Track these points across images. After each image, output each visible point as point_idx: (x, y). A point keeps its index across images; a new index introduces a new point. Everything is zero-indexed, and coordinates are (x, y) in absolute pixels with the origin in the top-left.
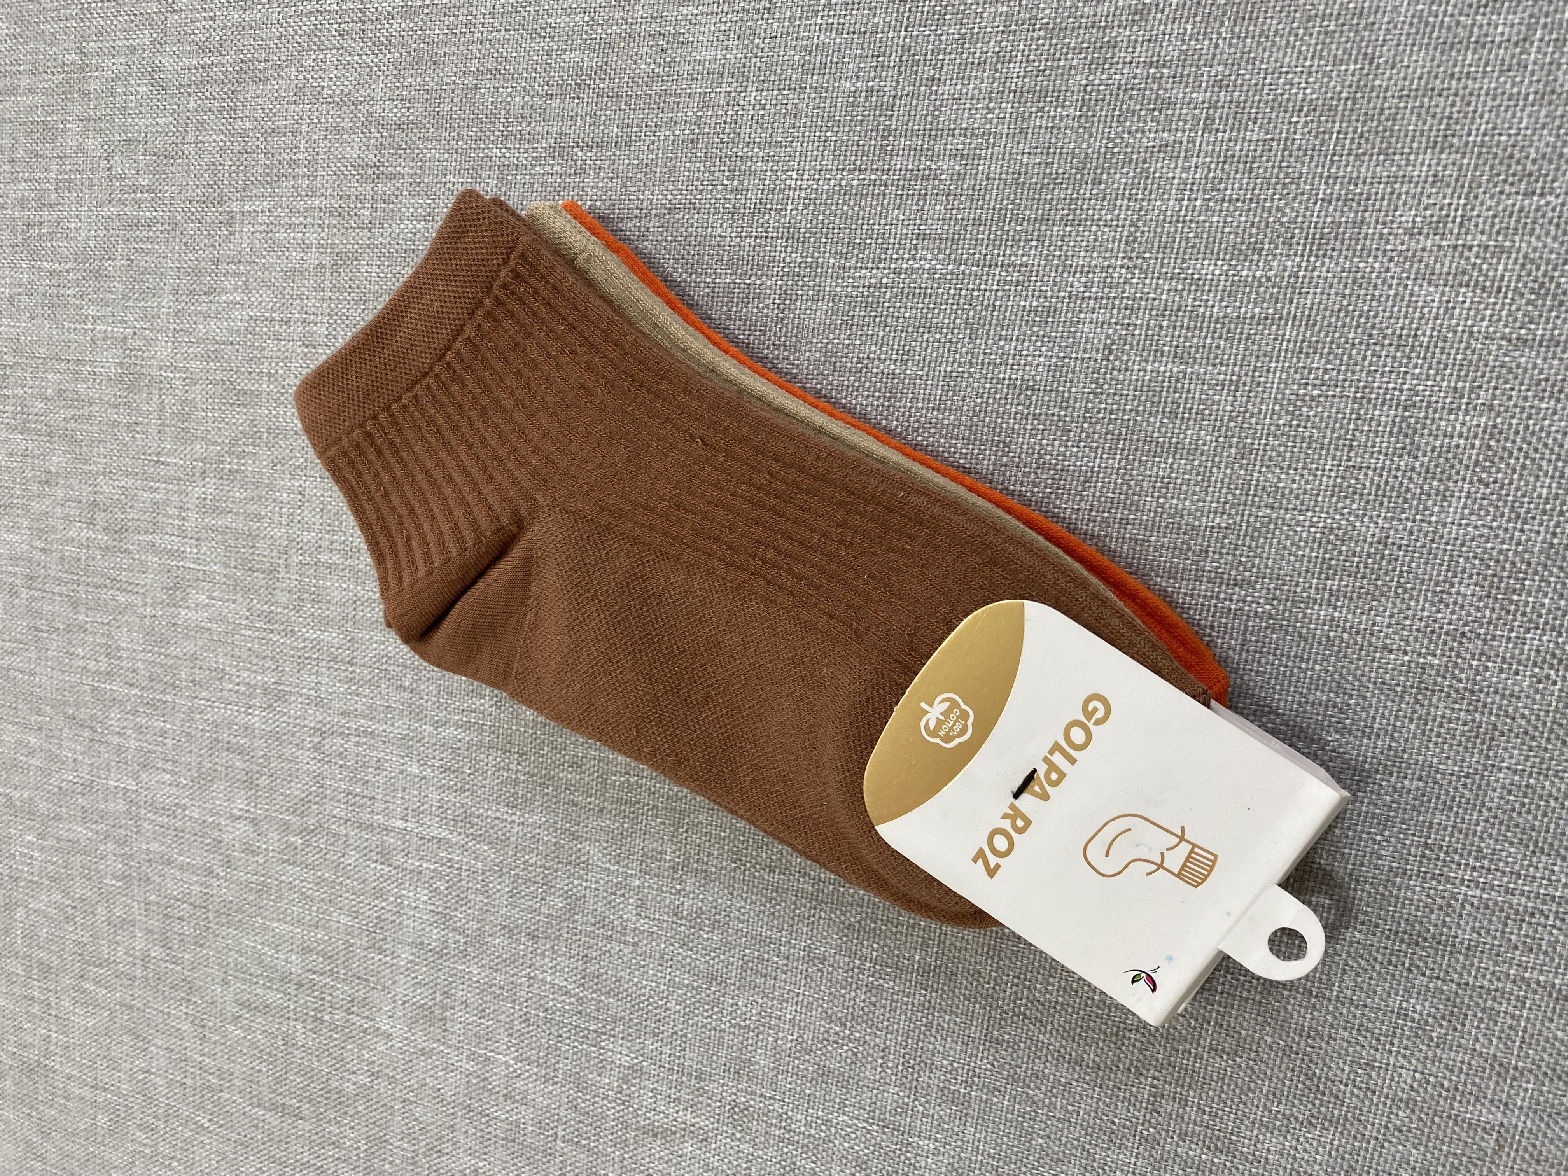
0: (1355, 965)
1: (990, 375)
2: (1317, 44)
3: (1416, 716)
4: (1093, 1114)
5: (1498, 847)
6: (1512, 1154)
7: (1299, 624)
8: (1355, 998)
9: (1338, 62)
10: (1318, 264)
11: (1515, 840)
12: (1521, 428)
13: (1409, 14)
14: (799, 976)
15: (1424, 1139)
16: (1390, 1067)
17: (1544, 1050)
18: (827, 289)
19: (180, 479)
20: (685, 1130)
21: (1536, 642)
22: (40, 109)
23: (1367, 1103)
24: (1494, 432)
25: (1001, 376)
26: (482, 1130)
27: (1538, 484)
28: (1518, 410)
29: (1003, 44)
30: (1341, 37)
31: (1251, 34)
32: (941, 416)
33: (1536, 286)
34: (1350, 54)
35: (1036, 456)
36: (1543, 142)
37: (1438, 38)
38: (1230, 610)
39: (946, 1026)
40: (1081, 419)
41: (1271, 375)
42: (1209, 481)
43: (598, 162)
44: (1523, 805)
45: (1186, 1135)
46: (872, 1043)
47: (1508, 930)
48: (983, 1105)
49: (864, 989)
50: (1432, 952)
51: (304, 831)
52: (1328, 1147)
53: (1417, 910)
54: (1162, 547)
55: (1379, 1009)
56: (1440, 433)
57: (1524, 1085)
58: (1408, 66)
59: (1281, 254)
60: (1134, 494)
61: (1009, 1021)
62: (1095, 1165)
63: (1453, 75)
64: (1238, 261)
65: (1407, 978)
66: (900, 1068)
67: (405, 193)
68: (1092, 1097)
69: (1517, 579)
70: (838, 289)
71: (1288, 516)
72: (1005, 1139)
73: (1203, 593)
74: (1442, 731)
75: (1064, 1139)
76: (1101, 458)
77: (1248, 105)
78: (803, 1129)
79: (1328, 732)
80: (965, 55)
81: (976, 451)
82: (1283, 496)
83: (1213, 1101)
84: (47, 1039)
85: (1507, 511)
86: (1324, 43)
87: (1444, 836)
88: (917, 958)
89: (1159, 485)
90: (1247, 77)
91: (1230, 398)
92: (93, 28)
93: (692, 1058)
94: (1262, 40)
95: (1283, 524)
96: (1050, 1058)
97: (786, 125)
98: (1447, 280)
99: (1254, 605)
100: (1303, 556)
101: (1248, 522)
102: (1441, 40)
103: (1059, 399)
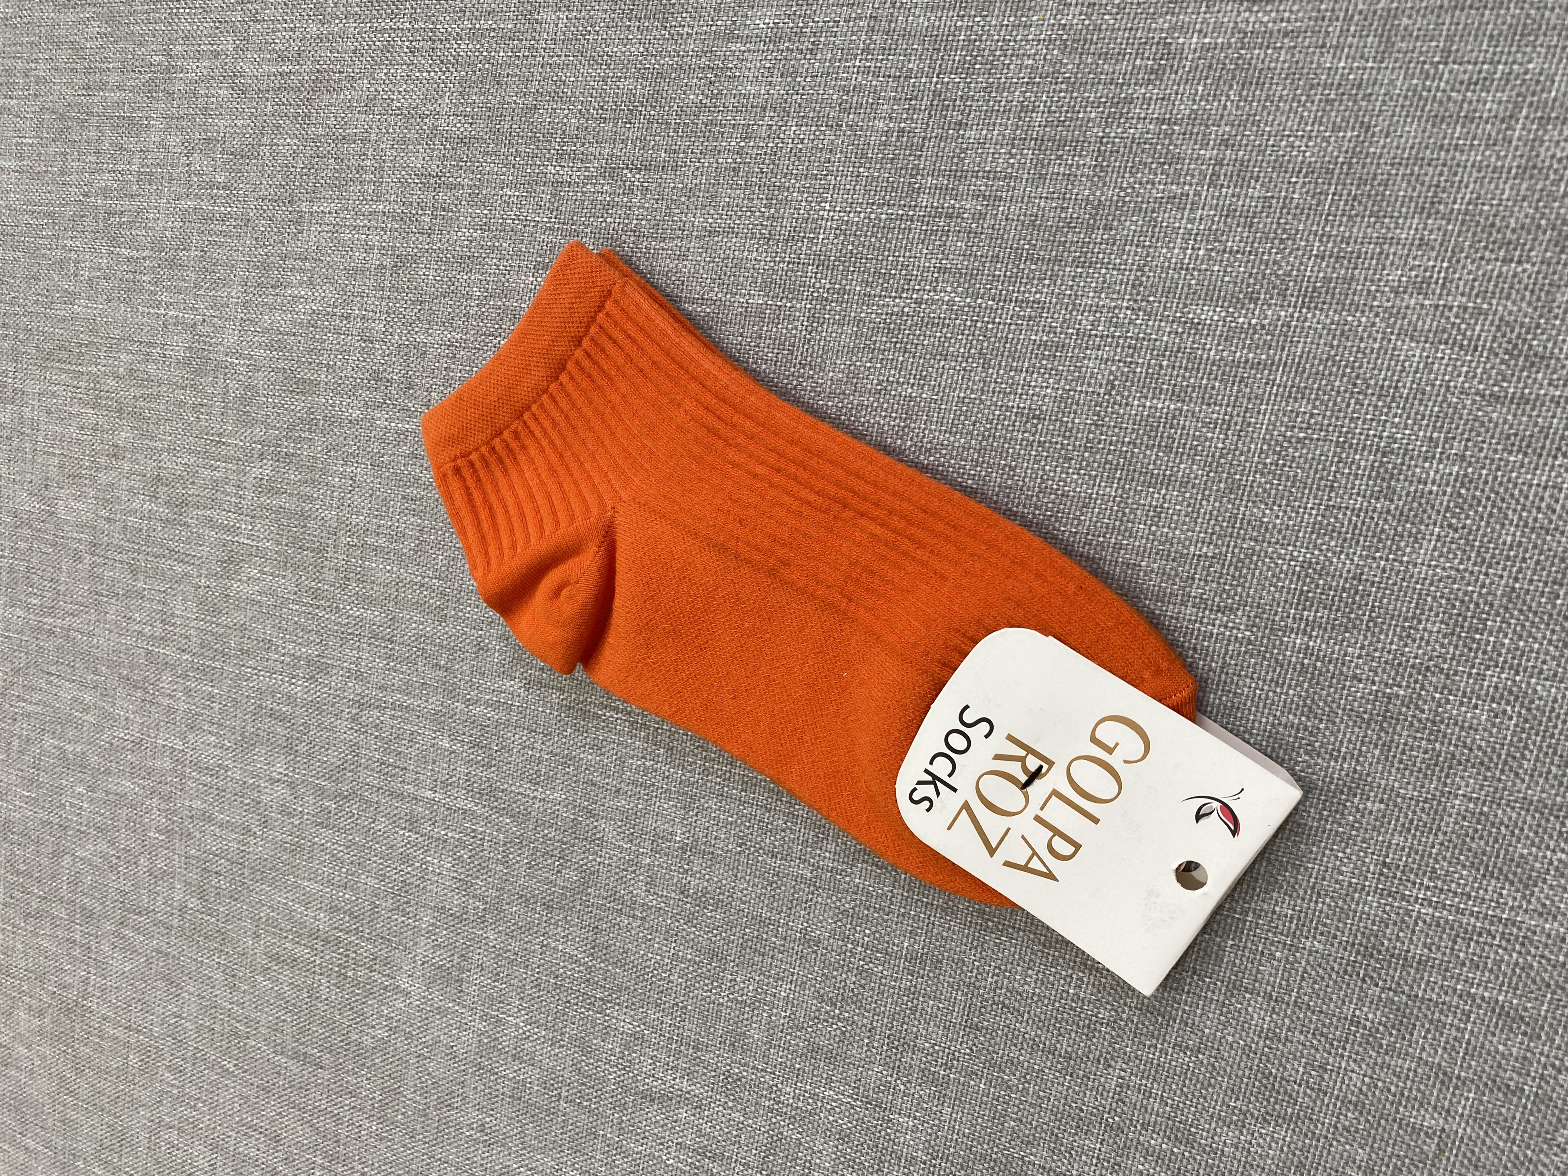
0: (1313, 973)
1: (1000, 403)
2: (1318, 111)
3: (1380, 742)
4: (1063, 1101)
5: (1451, 869)
6: (1452, 1159)
7: (1276, 651)
8: (1311, 1004)
9: (1336, 129)
10: (1309, 316)
11: (1468, 864)
12: (1490, 478)
13: (1404, 88)
14: (795, 957)
15: (1370, 1140)
16: (1342, 1071)
17: (1486, 1061)
18: (853, 314)
19: (240, 460)
20: (680, 1096)
21: (1495, 679)
22: (127, 105)
23: (1319, 1103)
24: (1464, 480)
25: (1010, 404)
26: (490, 1087)
27: (1504, 532)
28: (1488, 461)
29: (1028, 94)
30: (1340, 105)
31: (1257, 98)
32: (952, 439)
33: (1510, 347)
34: (1348, 122)
35: (1039, 481)
36: (1523, 214)
37: (1430, 111)
38: (1212, 634)
39: (929, 1010)
40: (1082, 449)
41: (1261, 417)
42: (1198, 513)
43: (646, 184)
44: (1476, 831)
45: (1148, 1125)
46: (860, 1024)
47: (1457, 947)
48: (960, 1087)
49: (855, 972)
50: (1385, 964)
51: (338, 796)
52: (1281, 1142)
53: (1373, 924)
54: (1152, 571)
55: (1334, 1015)
56: (1415, 479)
57: (1466, 1094)
58: (1401, 136)
59: (1276, 305)
60: (1128, 521)
61: (989, 1009)
62: (1063, 1149)
63: (1442, 147)
64: (1235, 308)
65: (1361, 987)
66: (885, 1048)
67: (463, 203)
68: (1063, 1085)
69: (1479, 619)
70: (863, 315)
71: (1270, 550)
72: (980, 1120)
73: (1187, 617)
74: (1405, 757)
75: (1034, 1123)
76: (1099, 486)
77: (1252, 163)
78: (791, 1101)
79: (1298, 753)
80: (991, 103)
81: (983, 473)
82: (1267, 529)
83: (1175, 1094)
84: (86, 981)
85: (1473, 555)
86: (1324, 110)
87: (1402, 856)
88: (906, 945)
89: (1151, 513)
90: (1252, 138)
91: (1222, 436)
92: (180, 32)
93: (690, 1028)
94: (1268, 104)
95: (1265, 557)
96: (1025, 1046)
97: (822, 160)
98: (1427, 337)
99: (1235, 631)
100: (1283, 587)
101: (1233, 552)
102: (1433, 114)
103: (1063, 429)
